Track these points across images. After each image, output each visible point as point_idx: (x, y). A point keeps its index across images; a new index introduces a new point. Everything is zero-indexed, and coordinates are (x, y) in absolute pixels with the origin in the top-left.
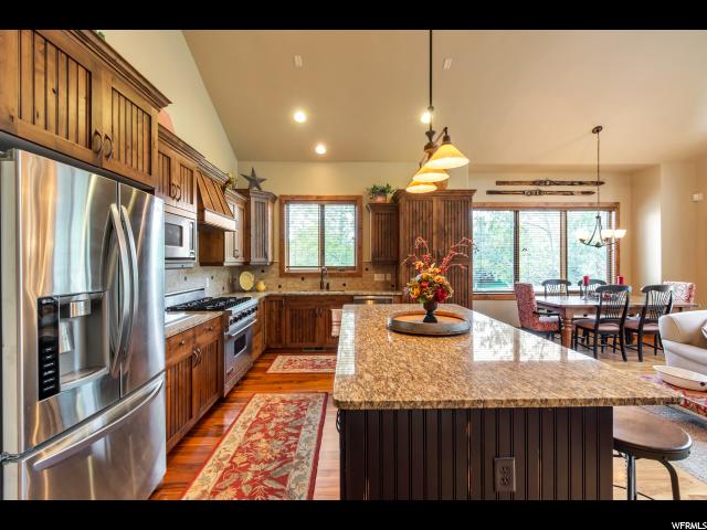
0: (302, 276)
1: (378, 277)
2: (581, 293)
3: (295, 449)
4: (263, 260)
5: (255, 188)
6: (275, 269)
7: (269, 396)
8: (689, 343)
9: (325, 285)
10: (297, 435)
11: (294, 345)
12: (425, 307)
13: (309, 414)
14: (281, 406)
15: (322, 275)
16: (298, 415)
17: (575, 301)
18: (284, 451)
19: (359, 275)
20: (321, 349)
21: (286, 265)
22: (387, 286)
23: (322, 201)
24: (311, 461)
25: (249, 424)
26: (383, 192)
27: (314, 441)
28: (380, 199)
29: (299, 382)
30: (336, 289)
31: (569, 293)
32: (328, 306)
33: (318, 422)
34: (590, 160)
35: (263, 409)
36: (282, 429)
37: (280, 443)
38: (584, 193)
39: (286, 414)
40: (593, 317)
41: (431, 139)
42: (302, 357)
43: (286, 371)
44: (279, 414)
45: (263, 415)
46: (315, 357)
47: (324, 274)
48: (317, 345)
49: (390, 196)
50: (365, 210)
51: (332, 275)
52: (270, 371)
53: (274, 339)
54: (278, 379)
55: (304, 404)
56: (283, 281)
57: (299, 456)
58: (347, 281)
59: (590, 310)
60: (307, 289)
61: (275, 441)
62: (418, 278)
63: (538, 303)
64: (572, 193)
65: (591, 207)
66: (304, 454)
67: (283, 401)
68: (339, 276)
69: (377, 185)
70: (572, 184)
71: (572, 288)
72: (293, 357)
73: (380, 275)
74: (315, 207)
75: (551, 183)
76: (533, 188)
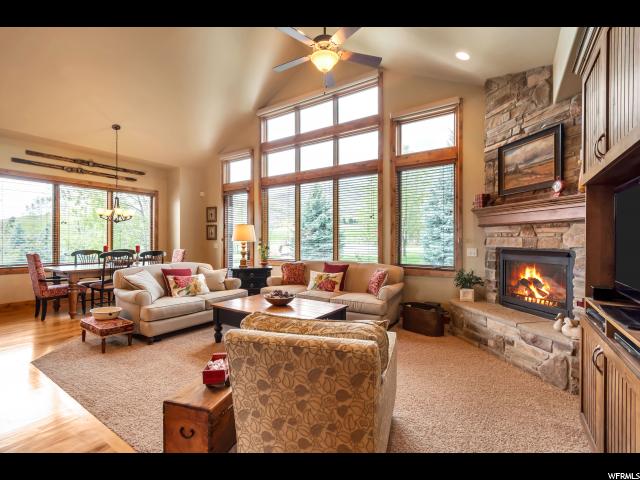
38: (128, 179)
64: (116, 177)
65: (135, 191)
75: (95, 165)
76: (75, 165)
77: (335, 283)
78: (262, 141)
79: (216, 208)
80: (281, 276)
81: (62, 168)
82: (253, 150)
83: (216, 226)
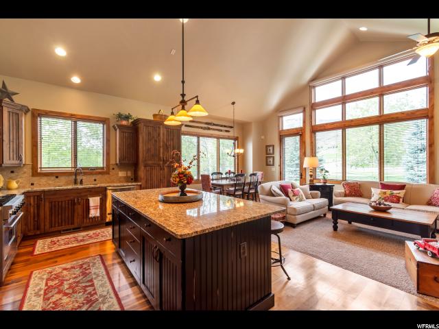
0: (57, 175)
1: (122, 174)
2: (226, 178)
3: (96, 293)
4: (18, 162)
5: (7, 99)
6: (28, 170)
7: (49, 269)
8: (267, 195)
9: (79, 181)
10: (93, 285)
11: (53, 229)
12: (180, 188)
13: (93, 270)
14: (65, 272)
15: (76, 174)
16: (84, 274)
17: (224, 182)
18: (87, 297)
19: (107, 173)
20: (79, 228)
21: (39, 166)
22: (127, 179)
23: (75, 118)
24: (113, 295)
25: (42, 292)
26: (127, 118)
27: (108, 284)
28: (124, 123)
29: (71, 254)
30: (88, 183)
31: (222, 179)
32: (86, 196)
33: (104, 273)
34: (230, 116)
35: (48, 280)
36: (77, 286)
37: (81, 294)
38: (226, 131)
39: (74, 276)
40: (232, 189)
41: (183, 98)
42: (63, 237)
43: (53, 249)
44: (67, 278)
45: (51, 283)
46: (76, 235)
47: (77, 173)
48: (76, 225)
49: (130, 121)
50: (112, 129)
51: (85, 174)
52: (37, 252)
53: (32, 228)
54: (49, 257)
55: (85, 266)
56: (35, 180)
57: (101, 296)
58: (98, 177)
59: (232, 186)
60: (63, 185)
61: (75, 295)
62: (176, 172)
63: (213, 184)
64: (221, 131)
65: (229, 138)
66: (105, 293)
67: (65, 269)
68: (91, 174)
69: (122, 113)
70: (222, 126)
71: (224, 176)
72: (55, 239)
73: (122, 172)
74: (69, 123)
75: (214, 125)
76: (206, 126)
77: (399, 198)
78: (313, 102)
79: (273, 146)
80: (343, 191)
81: (202, 128)
82: (305, 108)
83: (273, 157)
